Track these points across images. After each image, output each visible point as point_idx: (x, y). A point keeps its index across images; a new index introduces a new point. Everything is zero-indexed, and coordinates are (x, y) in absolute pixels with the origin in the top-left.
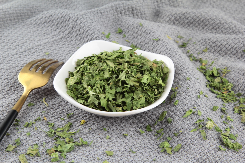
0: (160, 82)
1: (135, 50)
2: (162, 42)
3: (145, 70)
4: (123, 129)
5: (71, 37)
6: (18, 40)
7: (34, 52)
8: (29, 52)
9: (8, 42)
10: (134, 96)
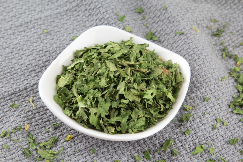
0: (170, 96)
1: (146, 47)
2: (186, 37)
3: (152, 79)
4: (115, 152)
5: (79, 11)
6: (16, 9)
7: (31, 28)
8: (25, 27)
9: (4, 10)
10: (131, 115)
